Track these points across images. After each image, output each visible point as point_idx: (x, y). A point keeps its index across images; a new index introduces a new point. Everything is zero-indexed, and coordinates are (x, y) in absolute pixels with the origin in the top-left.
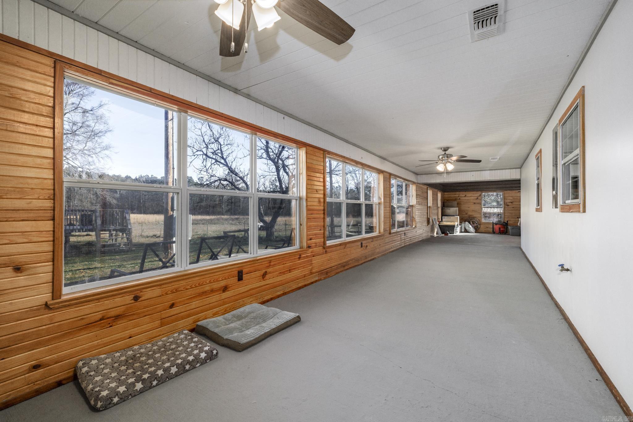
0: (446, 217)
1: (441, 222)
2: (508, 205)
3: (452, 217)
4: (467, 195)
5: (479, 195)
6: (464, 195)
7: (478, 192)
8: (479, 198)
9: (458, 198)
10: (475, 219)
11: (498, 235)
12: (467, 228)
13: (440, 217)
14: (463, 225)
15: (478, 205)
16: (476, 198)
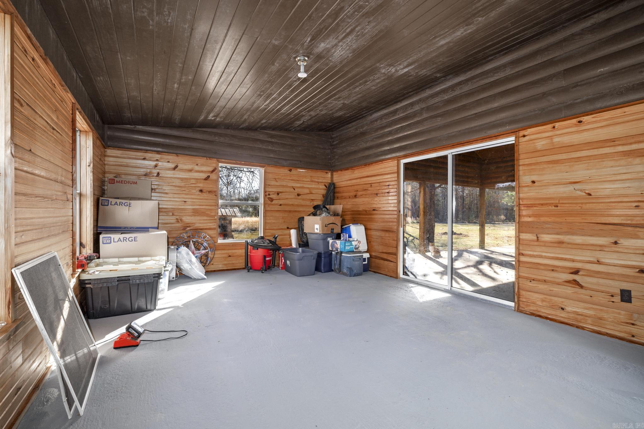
0: (116, 237)
1: (89, 259)
2: (272, 200)
3: (140, 236)
4: (180, 166)
5: (211, 169)
6: (172, 165)
7: (209, 161)
8: (213, 176)
9: (155, 171)
10: (203, 234)
11: (259, 274)
12: (185, 266)
13: (88, 238)
14: (173, 255)
15: (211, 196)
16: (204, 176)
